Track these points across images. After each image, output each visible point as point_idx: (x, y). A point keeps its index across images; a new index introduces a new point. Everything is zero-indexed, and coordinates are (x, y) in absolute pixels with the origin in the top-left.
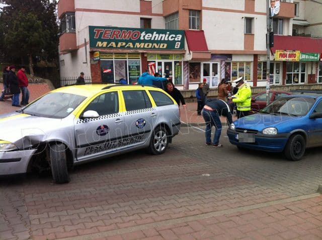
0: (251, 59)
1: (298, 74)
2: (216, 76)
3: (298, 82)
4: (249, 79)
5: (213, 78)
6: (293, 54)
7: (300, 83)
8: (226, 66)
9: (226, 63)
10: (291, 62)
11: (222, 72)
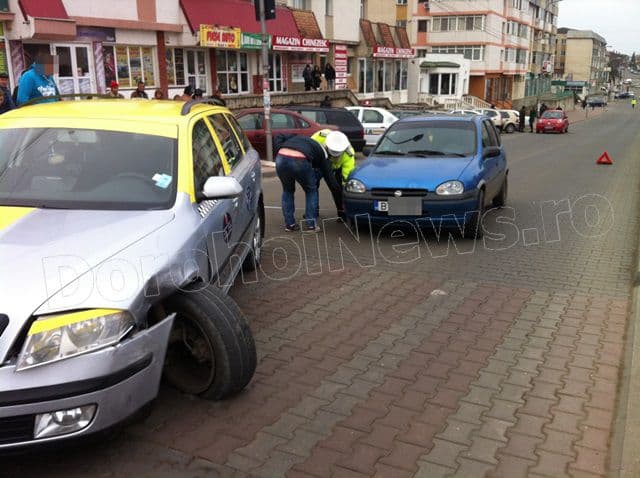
0: (152, 41)
1: (236, 75)
2: (87, 76)
3: (236, 91)
4: (153, 84)
5: (81, 81)
6: (229, 34)
7: (240, 92)
8: (104, 55)
9: (104, 47)
10: (223, 51)
11: (98, 67)
